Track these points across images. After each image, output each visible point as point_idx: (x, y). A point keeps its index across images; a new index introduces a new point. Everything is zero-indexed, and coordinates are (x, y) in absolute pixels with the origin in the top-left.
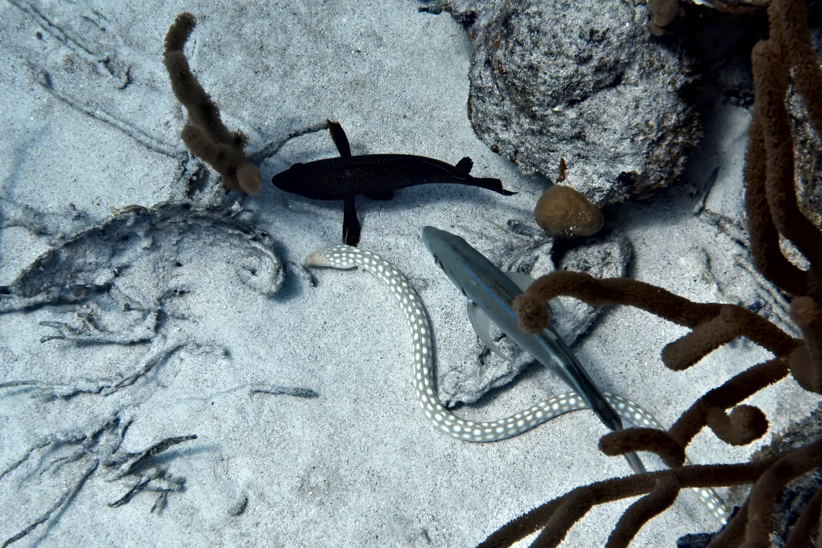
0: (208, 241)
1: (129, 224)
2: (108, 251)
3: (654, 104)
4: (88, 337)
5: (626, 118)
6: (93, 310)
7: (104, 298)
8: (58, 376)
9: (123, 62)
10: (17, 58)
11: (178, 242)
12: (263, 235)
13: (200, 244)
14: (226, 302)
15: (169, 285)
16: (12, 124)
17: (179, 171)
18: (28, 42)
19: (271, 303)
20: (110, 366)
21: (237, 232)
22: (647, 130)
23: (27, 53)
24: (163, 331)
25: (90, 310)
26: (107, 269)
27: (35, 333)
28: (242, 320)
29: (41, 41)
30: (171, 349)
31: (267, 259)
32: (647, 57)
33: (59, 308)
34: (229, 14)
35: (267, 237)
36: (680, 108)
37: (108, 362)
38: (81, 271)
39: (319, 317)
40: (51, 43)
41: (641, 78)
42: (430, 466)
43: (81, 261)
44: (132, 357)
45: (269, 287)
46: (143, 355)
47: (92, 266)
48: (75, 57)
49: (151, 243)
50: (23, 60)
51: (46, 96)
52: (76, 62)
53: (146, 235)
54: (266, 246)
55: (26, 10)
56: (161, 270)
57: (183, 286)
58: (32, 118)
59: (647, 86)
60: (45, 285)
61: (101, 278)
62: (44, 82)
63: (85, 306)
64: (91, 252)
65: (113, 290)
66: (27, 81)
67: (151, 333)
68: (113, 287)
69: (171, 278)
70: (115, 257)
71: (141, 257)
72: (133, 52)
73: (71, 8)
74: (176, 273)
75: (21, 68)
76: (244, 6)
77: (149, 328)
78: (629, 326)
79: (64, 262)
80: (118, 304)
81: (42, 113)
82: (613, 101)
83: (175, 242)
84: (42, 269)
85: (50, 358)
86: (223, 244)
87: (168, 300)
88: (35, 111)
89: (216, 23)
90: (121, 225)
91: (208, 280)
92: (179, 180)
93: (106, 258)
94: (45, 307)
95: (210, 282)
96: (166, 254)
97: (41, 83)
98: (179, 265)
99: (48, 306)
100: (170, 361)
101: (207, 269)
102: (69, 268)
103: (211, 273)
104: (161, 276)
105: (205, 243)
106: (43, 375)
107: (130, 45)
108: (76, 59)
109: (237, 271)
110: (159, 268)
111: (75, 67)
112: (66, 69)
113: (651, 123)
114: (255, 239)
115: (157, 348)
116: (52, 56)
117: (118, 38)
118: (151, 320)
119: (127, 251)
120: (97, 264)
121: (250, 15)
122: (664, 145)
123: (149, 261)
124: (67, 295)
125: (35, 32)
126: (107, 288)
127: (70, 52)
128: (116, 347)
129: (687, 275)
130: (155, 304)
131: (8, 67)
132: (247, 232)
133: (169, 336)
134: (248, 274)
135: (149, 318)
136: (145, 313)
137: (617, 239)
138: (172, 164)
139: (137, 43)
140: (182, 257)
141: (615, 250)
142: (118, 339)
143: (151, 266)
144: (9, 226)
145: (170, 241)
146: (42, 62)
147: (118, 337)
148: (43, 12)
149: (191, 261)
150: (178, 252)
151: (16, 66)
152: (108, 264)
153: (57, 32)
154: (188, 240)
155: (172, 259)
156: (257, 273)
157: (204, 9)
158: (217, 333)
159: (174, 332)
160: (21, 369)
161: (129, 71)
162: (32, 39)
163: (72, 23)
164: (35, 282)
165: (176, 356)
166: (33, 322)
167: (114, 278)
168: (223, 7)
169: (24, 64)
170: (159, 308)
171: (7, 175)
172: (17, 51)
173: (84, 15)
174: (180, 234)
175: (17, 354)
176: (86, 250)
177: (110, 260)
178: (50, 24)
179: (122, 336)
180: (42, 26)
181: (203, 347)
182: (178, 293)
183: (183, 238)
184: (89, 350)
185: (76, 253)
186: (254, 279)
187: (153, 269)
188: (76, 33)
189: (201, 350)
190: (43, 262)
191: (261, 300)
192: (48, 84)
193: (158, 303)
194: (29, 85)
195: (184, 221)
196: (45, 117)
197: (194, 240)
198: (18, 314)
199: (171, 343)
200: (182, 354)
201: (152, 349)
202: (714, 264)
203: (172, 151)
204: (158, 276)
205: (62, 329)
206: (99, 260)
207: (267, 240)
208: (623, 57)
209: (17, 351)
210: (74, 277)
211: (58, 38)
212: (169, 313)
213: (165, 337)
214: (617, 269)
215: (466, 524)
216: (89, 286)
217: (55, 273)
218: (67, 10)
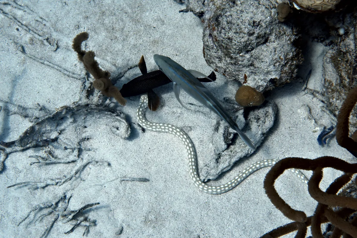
0: (97, 117)
1: (63, 113)
2: (55, 125)
3: (282, 49)
4: (50, 161)
5: (271, 56)
6: (51, 149)
7: (55, 144)
8: (39, 178)
9: (54, 39)
10: (9, 40)
11: (84, 118)
12: (120, 113)
13: (94, 118)
14: (107, 142)
15: (82, 136)
16: (9, 69)
17: (82, 87)
18: (13, 33)
19: (126, 141)
20: (60, 172)
21: (109, 113)
22: (280, 60)
23: (13, 38)
24: (81, 156)
25: (50, 149)
26: (55, 132)
27: (27, 160)
28: (114, 149)
29: (19, 32)
30: (85, 164)
31: (123, 123)
32: (278, 30)
33: (37, 149)
34: (98, 15)
35: (122, 114)
36: (293, 50)
37: (59, 171)
38: (45, 133)
39: (147, 146)
40: (23, 32)
41: (276, 39)
42: (199, 208)
43: (44, 129)
44: (69, 168)
45: (124, 135)
46: (74, 167)
47: (49, 131)
48: (34, 38)
49: (73, 120)
50: (12, 41)
51: (23, 56)
52: (34, 40)
53: (71, 117)
54: (122, 118)
55: (11, 19)
56: (78, 130)
57: (88, 136)
58: (18, 66)
59: (279, 42)
60: (30, 141)
61: (53, 136)
62: (22, 50)
63: (47, 147)
64: (48, 125)
65: (59, 140)
66: (14, 50)
67: (76, 158)
68: (58, 138)
69: (83, 133)
70: (59, 126)
71: (70, 125)
72: (58, 34)
73: (30, 17)
74: (85, 131)
75: (11, 44)
76: (104, 11)
77: (75, 156)
78: (278, 141)
79: (37, 130)
80: (61, 146)
81: (22, 63)
82: (265, 49)
83: (83, 119)
84: (28, 135)
85: (35, 170)
86: (104, 118)
87: (82, 143)
88: (19, 63)
89: (93, 19)
90: (60, 114)
91: (98, 133)
92: (83, 91)
93: (55, 127)
94: (30, 149)
95: (100, 134)
96: (80, 124)
97: (20, 51)
98: (86, 127)
99: (32, 148)
100: (85, 169)
101: (98, 128)
102: (40, 133)
103: (99, 130)
104: (78, 133)
105: (96, 117)
106: (32, 178)
107: (57, 31)
108: (34, 39)
109: (111, 128)
110: (77, 129)
111: (34, 42)
112: (30, 44)
113: (282, 57)
114: (117, 115)
115: (79, 164)
116: (24, 38)
117: (51, 28)
118: (76, 153)
119: (63, 124)
120: (51, 130)
121: (107, 14)
122: (288, 65)
123: (73, 127)
124: (39, 143)
125: (16, 28)
126: (56, 139)
127: (31, 36)
128: (62, 165)
129: (301, 117)
130: (77, 145)
131: (5, 44)
132: (113, 113)
133: (84, 158)
134: (115, 130)
135: (75, 151)
136: (73, 150)
137: (270, 105)
138: (79, 83)
139: (60, 30)
140: (86, 124)
141: (270, 110)
142: (63, 161)
143: (74, 129)
144: (12, 114)
145: (81, 118)
146: (20, 41)
147: (63, 160)
148: (18, 19)
149: (90, 126)
150: (85, 122)
151: (9, 44)
152: (56, 130)
153: (25, 28)
154: (88, 118)
155: (83, 125)
156: (119, 129)
157: (87, 14)
158: (105, 156)
159: (86, 156)
160: (23, 176)
161: (57, 43)
162: (15, 31)
163: (31, 23)
164: (26, 140)
165: (88, 167)
166: (26, 155)
167: (58, 135)
168: (95, 12)
169: (12, 42)
170: (79, 147)
171: (9, 92)
172: (9, 37)
173: (36, 19)
174: (85, 115)
175: (20, 169)
176: (46, 125)
177: (56, 128)
178: (22, 24)
179: (64, 160)
180: (19, 25)
181: (99, 163)
182: (86, 139)
183: (86, 116)
184: (51, 166)
185: (42, 127)
186: (118, 132)
187: (75, 130)
188: (33, 27)
189: (98, 164)
190: (28, 132)
191: (121, 140)
192: (23, 51)
193: (78, 144)
194: (15, 51)
195: (87, 111)
196: (23, 65)
197: (91, 117)
198: (19, 152)
199: (85, 161)
200: (90, 166)
201: (77, 164)
202: (313, 111)
203: (79, 77)
204: (77, 133)
205: (39, 159)
206: (52, 128)
207: (122, 115)
208: (268, 31)
209: (20, 168)
210: (42, 136)
211: (26, 30)
212: (83, 149)
213: (82, 159)
214: (271, 118)
215: (216, 231)
216: (48, 140)
217: (33, 136)
218: (28, 17)
